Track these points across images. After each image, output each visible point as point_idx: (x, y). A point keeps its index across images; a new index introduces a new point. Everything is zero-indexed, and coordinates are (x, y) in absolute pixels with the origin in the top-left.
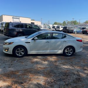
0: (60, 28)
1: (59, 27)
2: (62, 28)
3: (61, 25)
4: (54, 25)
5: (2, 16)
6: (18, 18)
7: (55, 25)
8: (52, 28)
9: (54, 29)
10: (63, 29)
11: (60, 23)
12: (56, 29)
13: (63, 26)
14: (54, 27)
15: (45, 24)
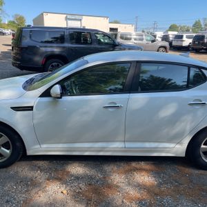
0: (184, 38)
1: (182, 37)
2: (191, 41)
3: (188, 31)
4: (167, 31)
5: (42, 14)
6: (77, 17)
7: (170, 33)
8: (160, 39)
9: (166, 44)
10: (194, 42)
11: (184, 27)
12: (171, 43)
13: (194, 35)
14: (165, 38)
15: (146, 31)
